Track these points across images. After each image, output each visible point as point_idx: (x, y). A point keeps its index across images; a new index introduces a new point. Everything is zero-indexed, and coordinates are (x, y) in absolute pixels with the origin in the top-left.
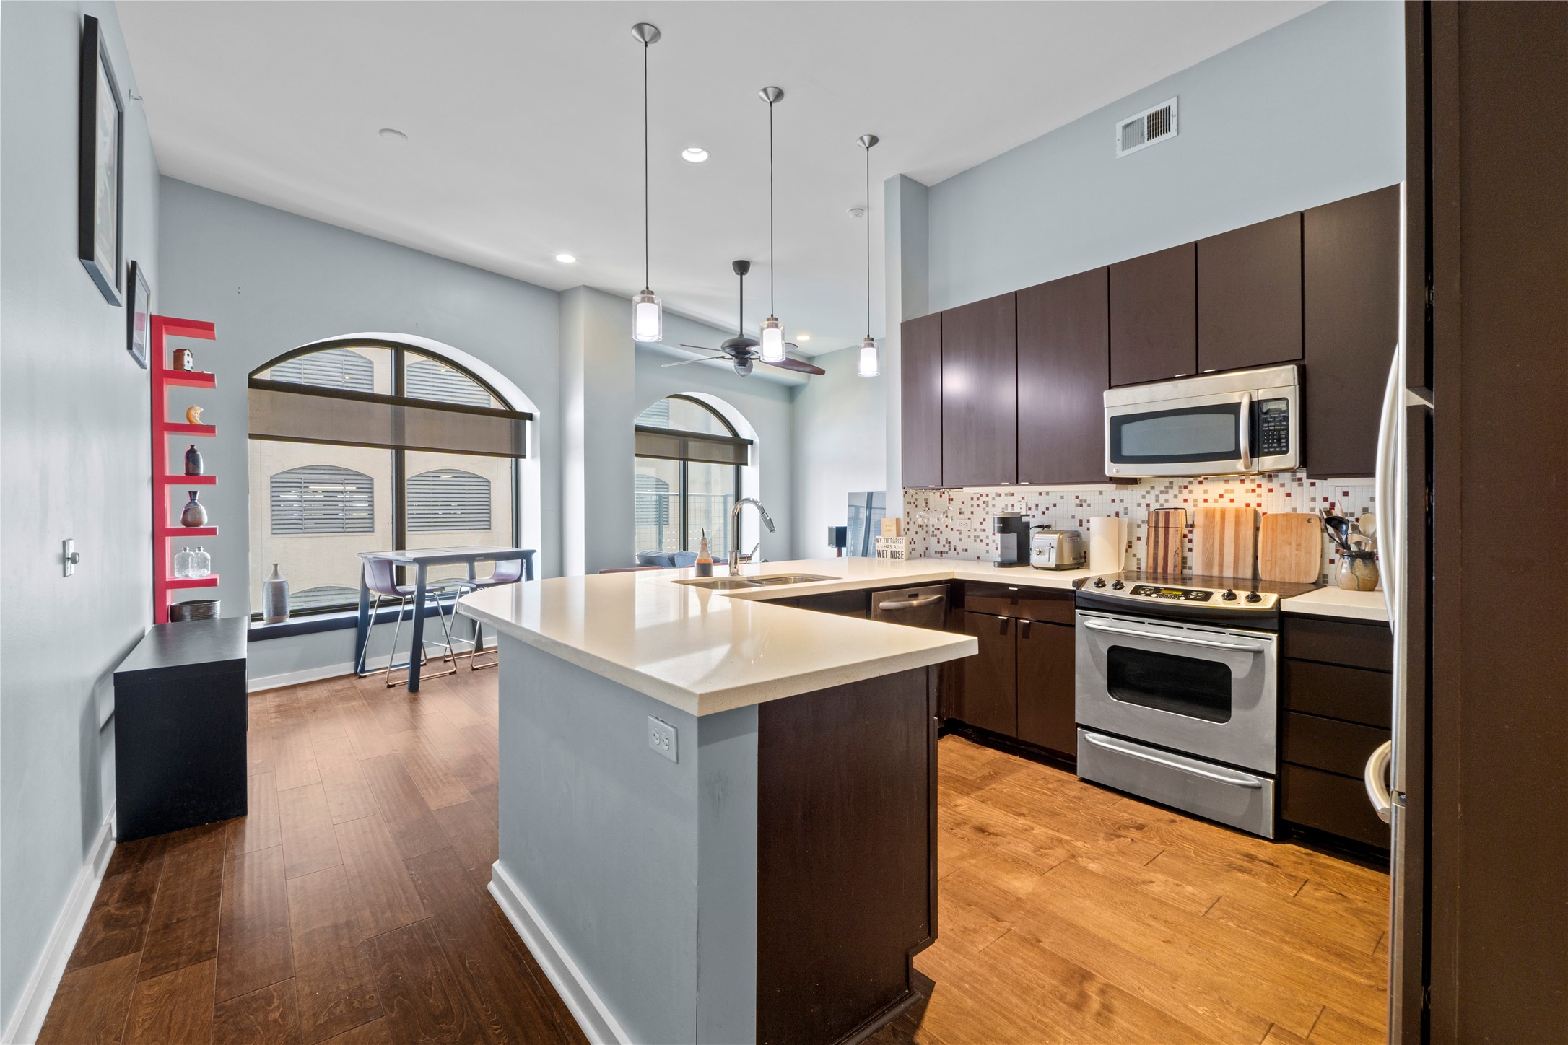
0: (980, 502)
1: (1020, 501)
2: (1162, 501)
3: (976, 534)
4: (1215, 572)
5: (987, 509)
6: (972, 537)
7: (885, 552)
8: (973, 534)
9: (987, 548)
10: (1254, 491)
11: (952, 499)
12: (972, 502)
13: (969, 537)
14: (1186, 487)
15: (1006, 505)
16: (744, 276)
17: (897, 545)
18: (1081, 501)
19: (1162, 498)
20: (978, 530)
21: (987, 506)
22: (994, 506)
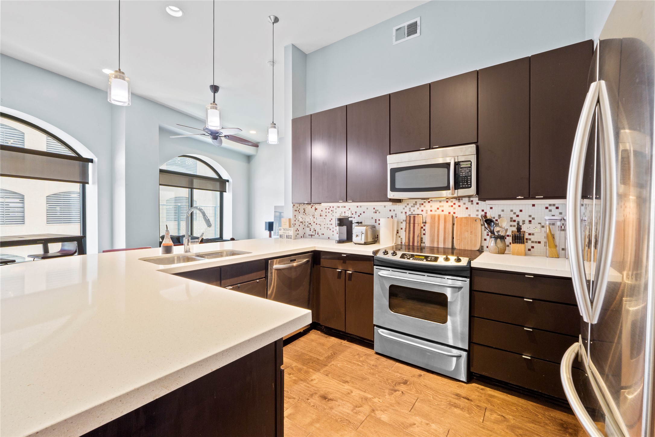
0: (330, 211)
1: (348, 210)
2: (412, 211)
3: (328, 226)
4: (436, 245)
5: (333, 214)
6: (326, 228)
7: (283, 235)
8: (326, 226)
9: (333, 233)
10: (452, 206)
11: (317, 209)
12: (326, 211)
13: (325, 228)
14: (422, 204)
15: (342, 212)
16: (216, 94)
17: (289, 232)
18: (376, 210)
19: (412, 209)
20: (329, 224)
21: (333, 212)
22: (336, 212)
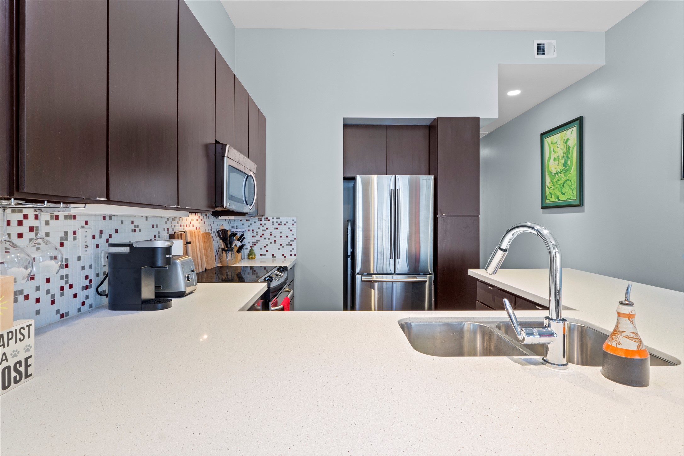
1: (83, 227)
5: (36, 241)
15: (66, 233)
18: (135, 226)
21: (37, 235)
22: (47, 234)
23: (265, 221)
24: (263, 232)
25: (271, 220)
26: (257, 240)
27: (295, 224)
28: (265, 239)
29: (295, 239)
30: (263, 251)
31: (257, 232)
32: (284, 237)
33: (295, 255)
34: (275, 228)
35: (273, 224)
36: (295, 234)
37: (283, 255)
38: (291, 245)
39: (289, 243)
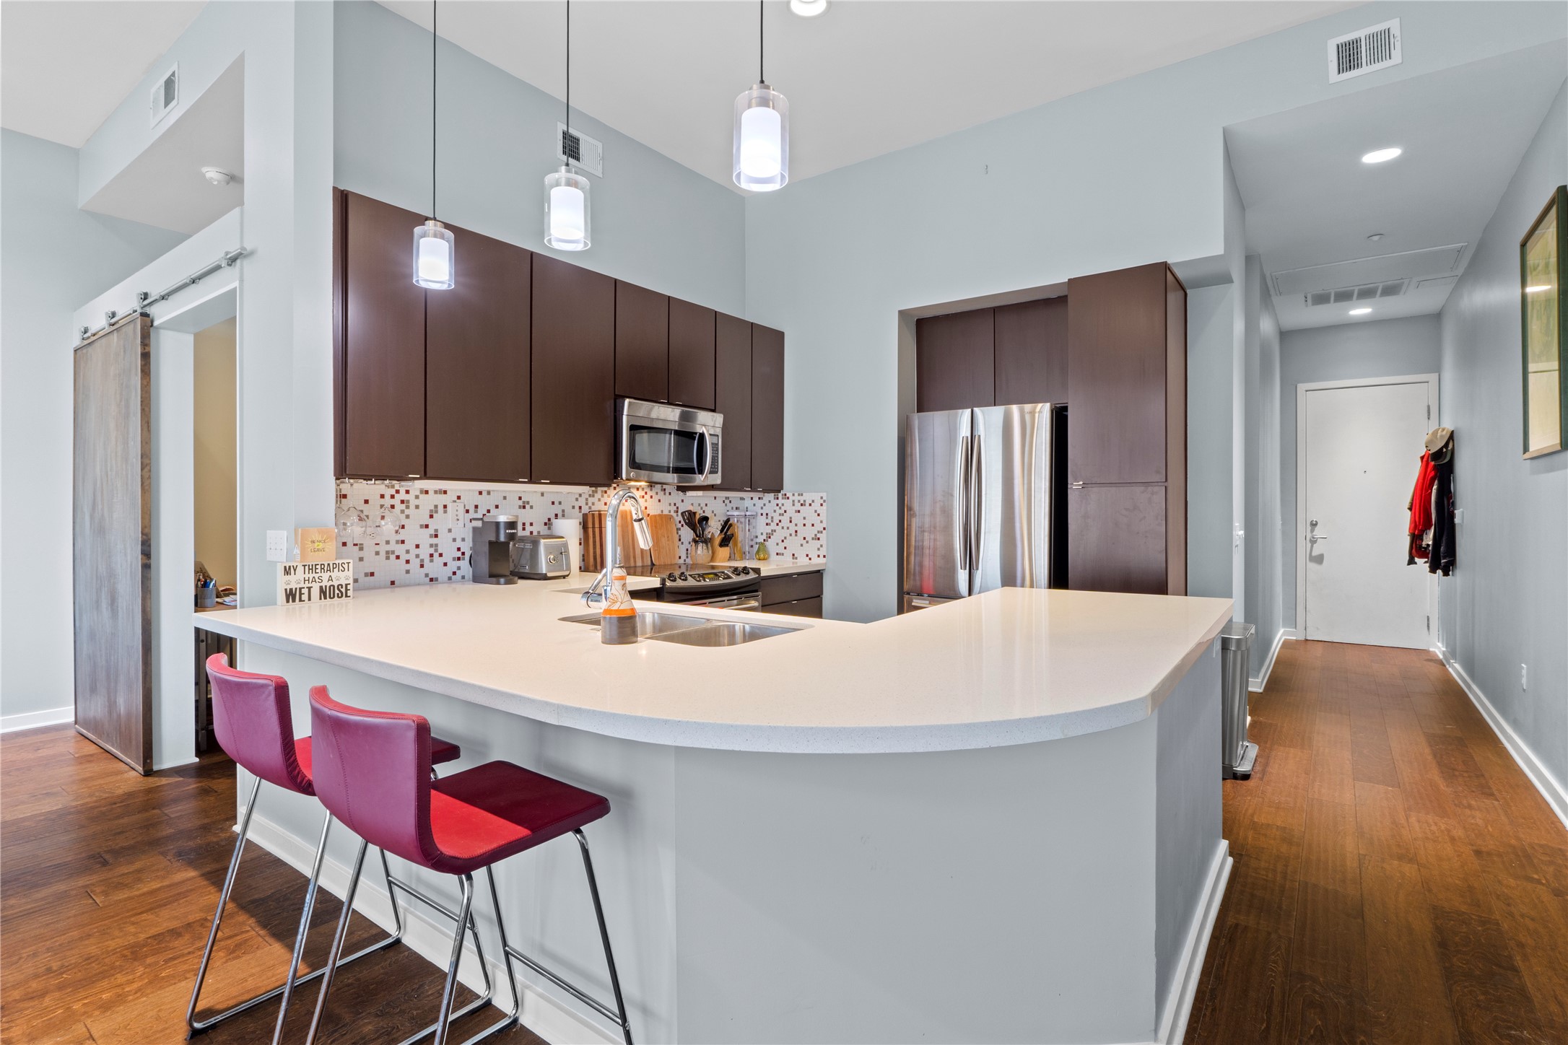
0: (396, 502)
1: (455, 501)
2: (590, 504)
3: (389, 548)
5: (407, 512)
6: (383, 554)
7: (305, 591)
8: (383, 549)
9: (408, 567)
11: (345, 496)
12: (382, 502)
13: (377, 553)
14: (606, 492)
15: (436, 507)
17: (335, 574)
19: (591, 500)
20: (393, 542)
21: (408, 507)
22: (417, 507)
23: (783, 498)
24: (781, 518)
25: (791, 498)
26: (772, 531)
27: (824, 504)
28: (783, 528)
29: (824, 529)
30: (781, 550)
31: (772, 518)
32: (808, 525)
33: (824, 556)
34: (796, 511)
35: (794, 505)
36: (824, 522)
37: (807, 555)
38: (819, 539)
39: (816, 535)
